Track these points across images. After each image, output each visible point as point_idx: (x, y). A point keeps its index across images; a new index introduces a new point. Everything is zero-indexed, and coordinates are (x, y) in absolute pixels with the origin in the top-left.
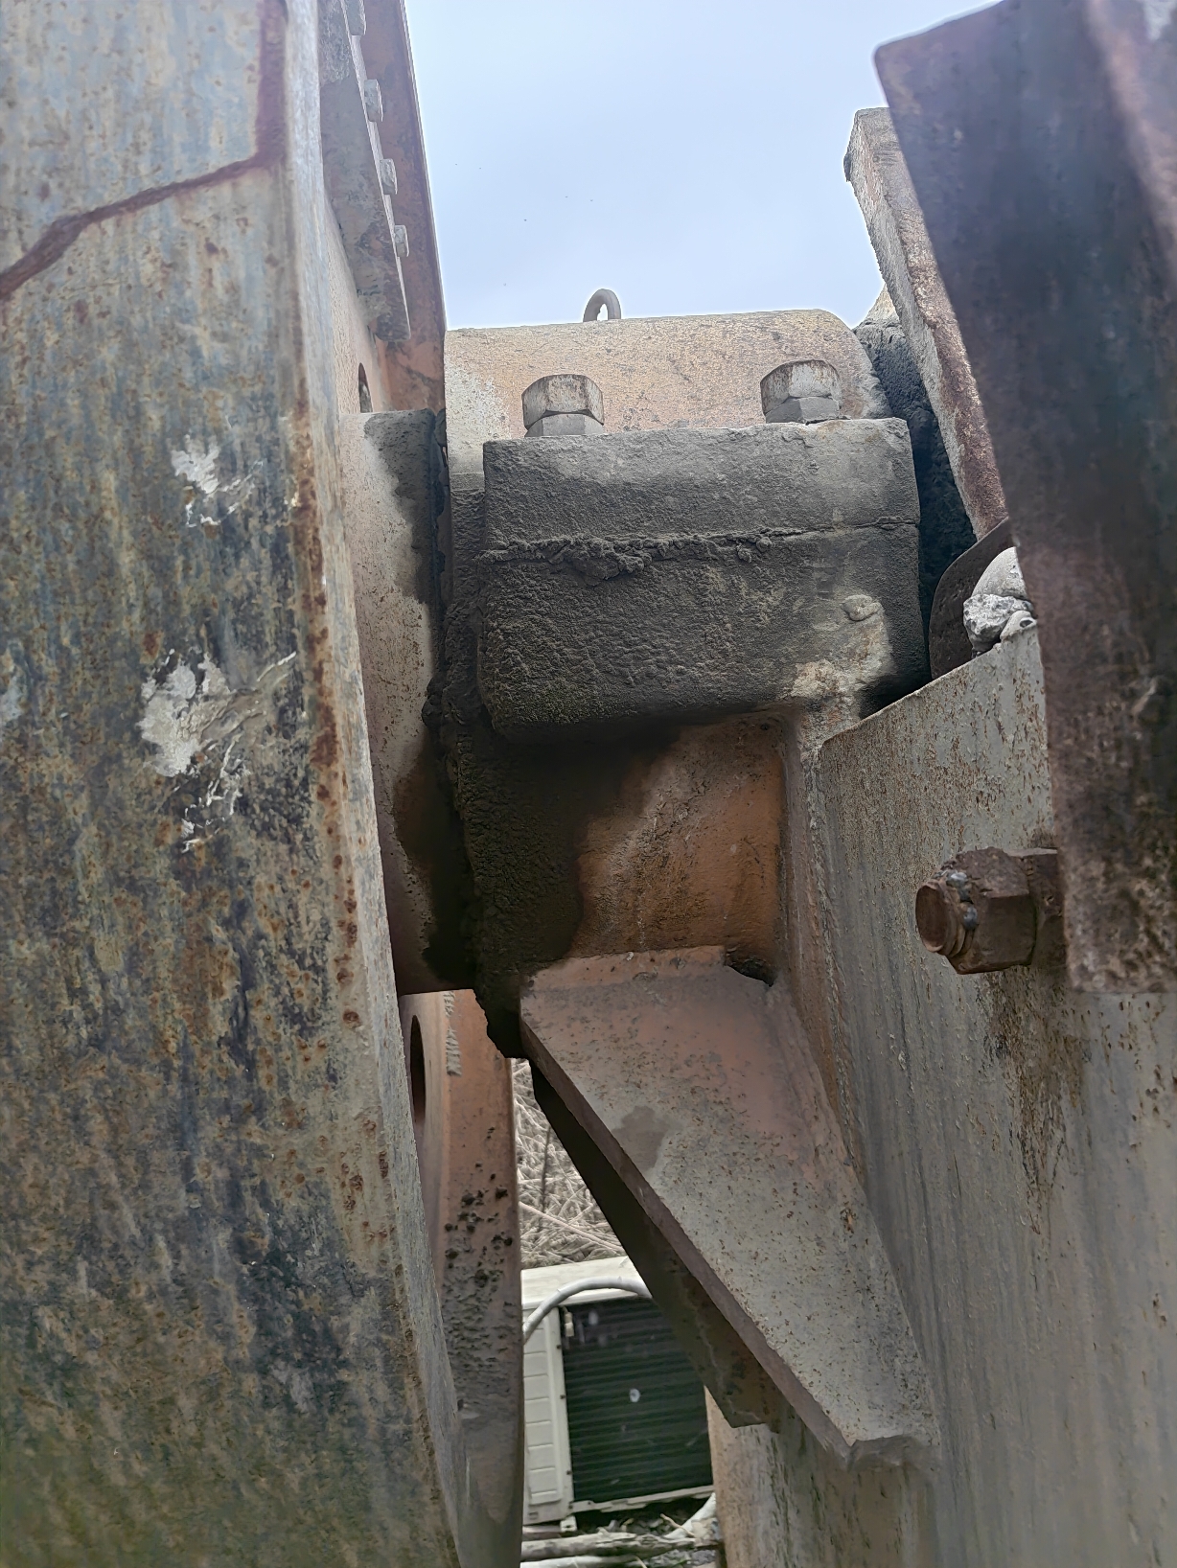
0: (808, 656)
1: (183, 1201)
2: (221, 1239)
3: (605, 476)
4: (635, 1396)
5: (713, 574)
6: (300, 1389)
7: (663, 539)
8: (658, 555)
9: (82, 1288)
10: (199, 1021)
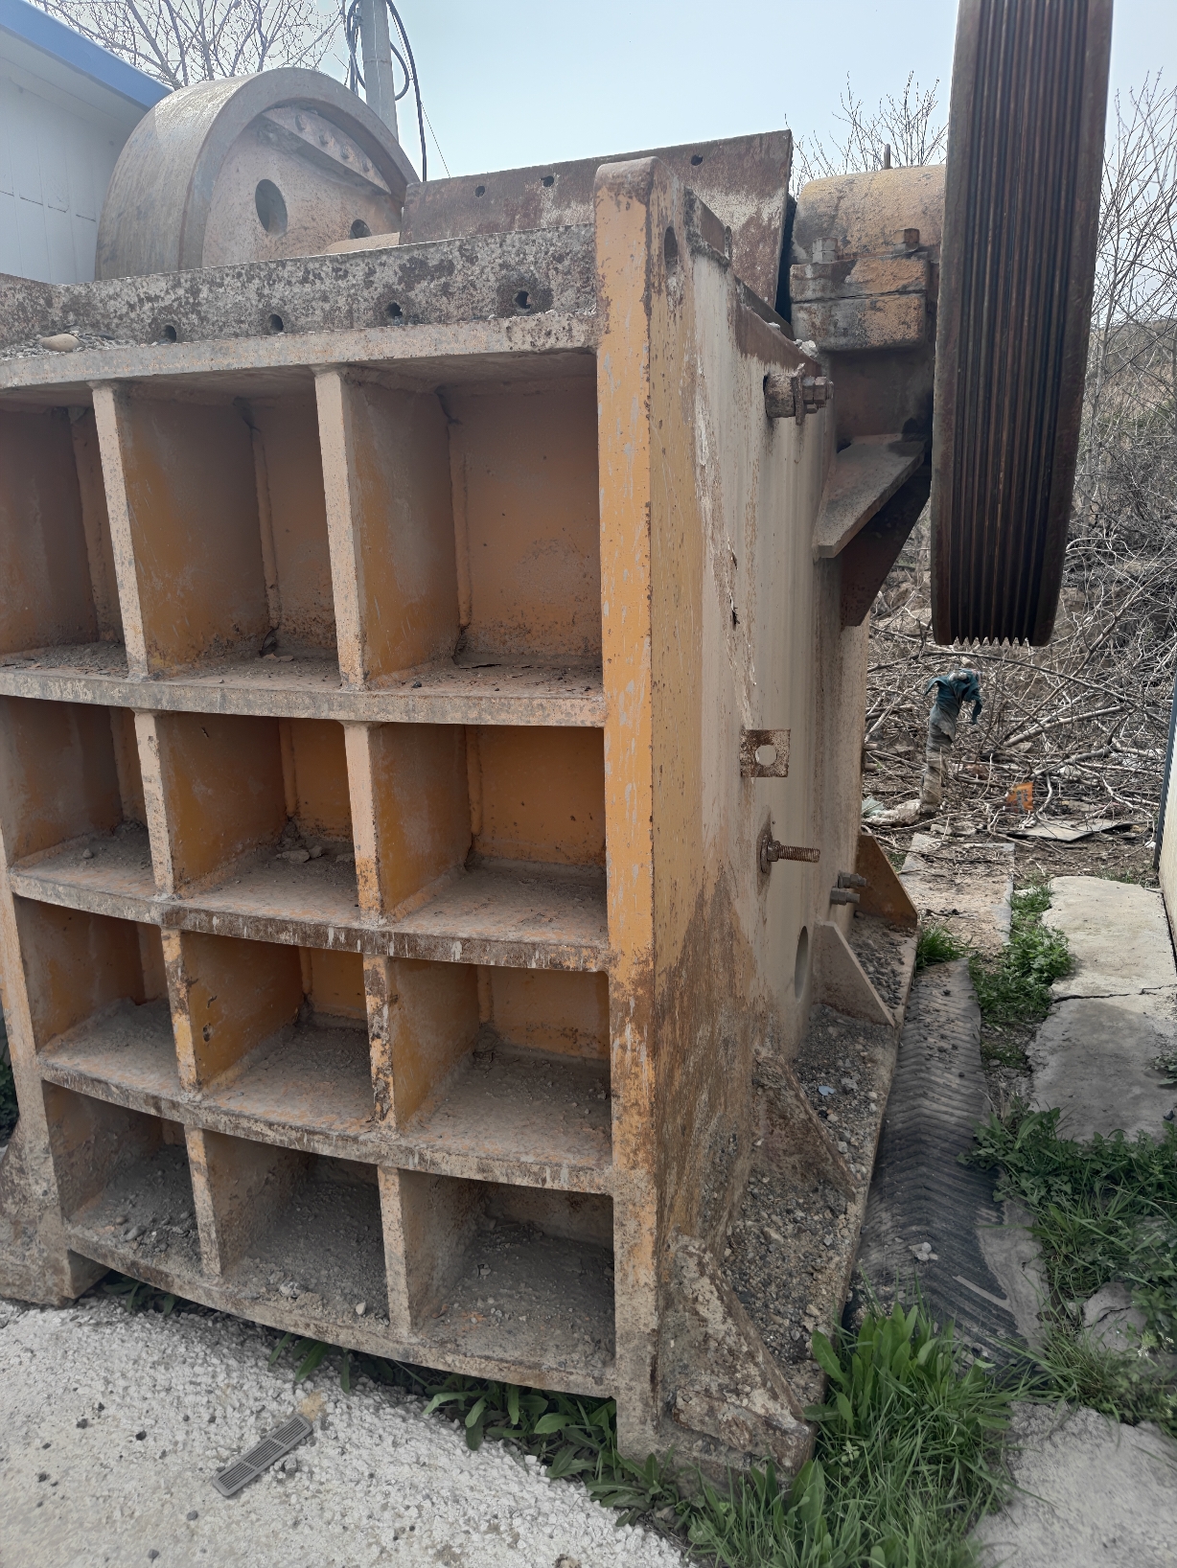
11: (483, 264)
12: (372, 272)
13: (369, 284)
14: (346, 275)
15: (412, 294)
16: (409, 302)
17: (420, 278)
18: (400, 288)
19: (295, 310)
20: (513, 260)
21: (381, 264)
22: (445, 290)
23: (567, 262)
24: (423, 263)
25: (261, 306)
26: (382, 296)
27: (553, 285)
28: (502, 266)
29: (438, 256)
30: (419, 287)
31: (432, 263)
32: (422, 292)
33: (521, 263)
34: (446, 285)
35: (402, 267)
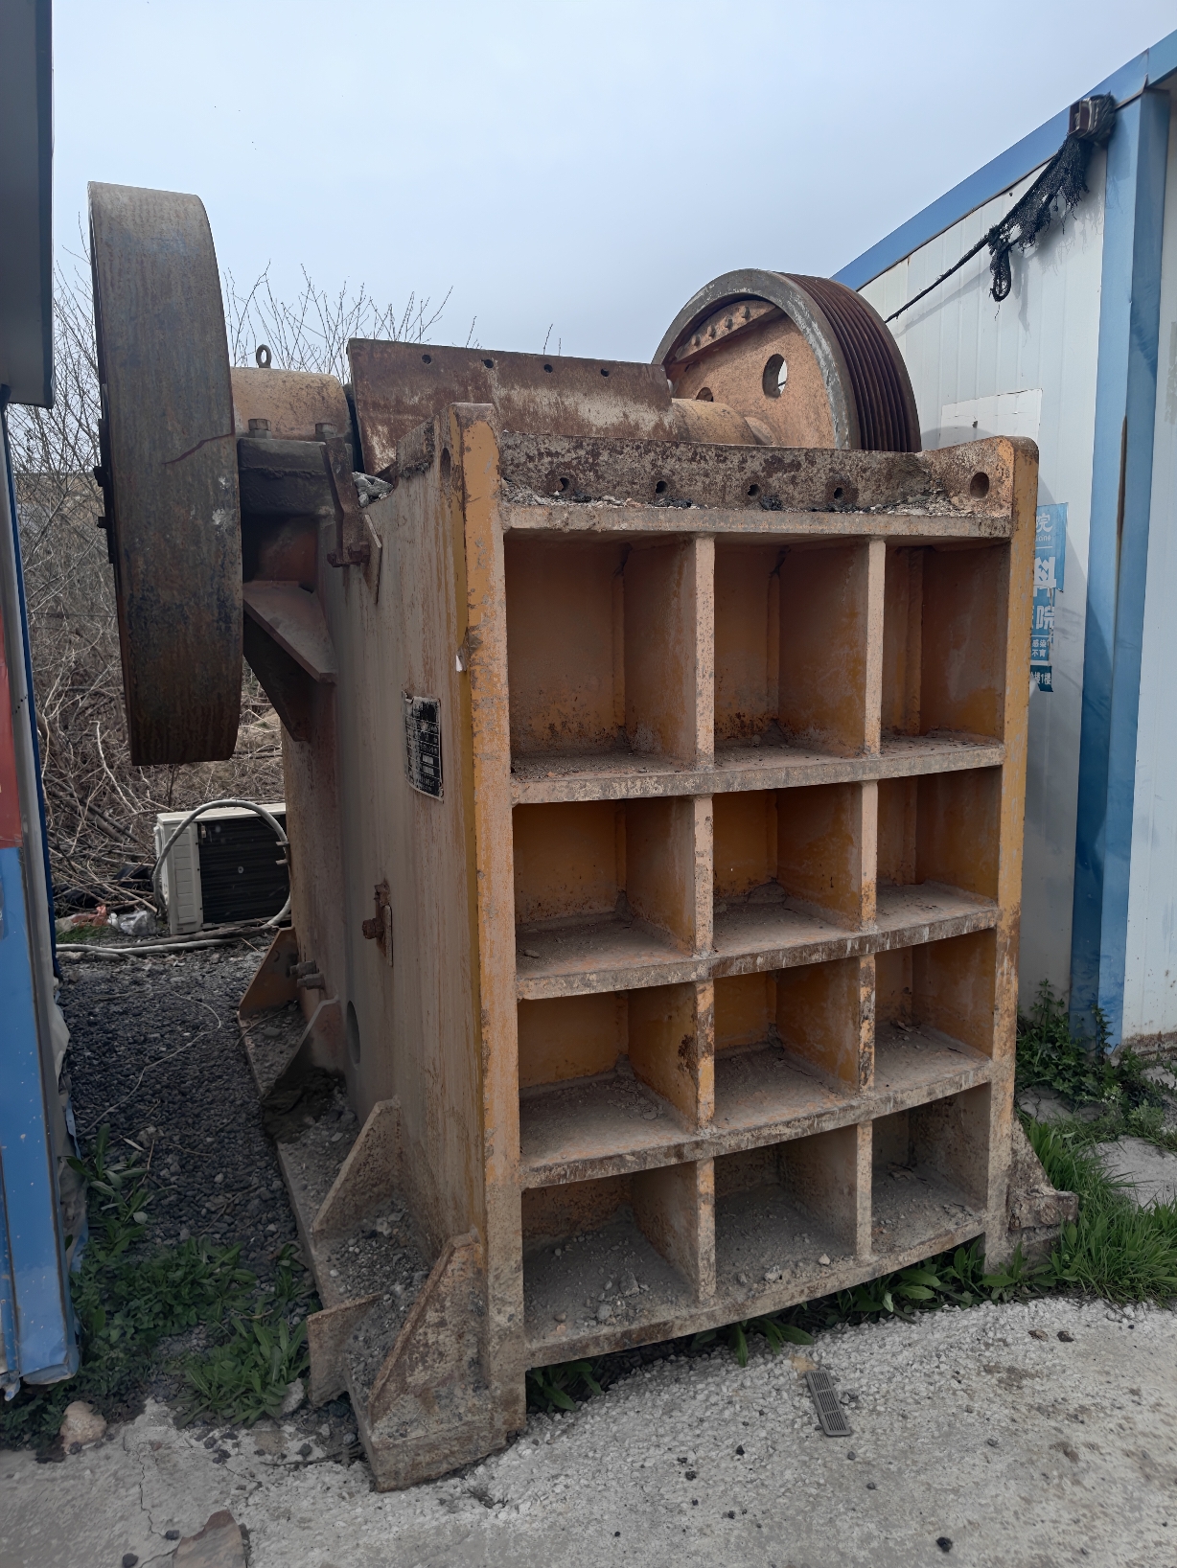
0: (323, 504)
1: (211, 590)
2: (215, 597)
3: (272, 451)
4: (241, 870)
5: (299, 480)
6: (223, 627)
7: (287, 470)
8: (286, 474)
9: (192, 603)
10: (217, 562)
11: (819, 466)
12: (744, 461)
13: (741, 469)
14: (724, 461)
15: (770, 480)
16: (768, 486)
17: (777, 470)
18: (762, 475)
19: (681, 480)
20: (837, 467)
21: (752, 457)
22: (793, 481)
23: (868, 473)
24: (780, 460)
25: (653, 473)
26: (749, 479)
27: (860, 487)
28: (831, 470)
29: (791, 457)
30: (775, 476)
31: (787, 461)
32: (776, 481)
33: (842, 469)
34: (794, 477)
35: (766, 461)
